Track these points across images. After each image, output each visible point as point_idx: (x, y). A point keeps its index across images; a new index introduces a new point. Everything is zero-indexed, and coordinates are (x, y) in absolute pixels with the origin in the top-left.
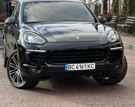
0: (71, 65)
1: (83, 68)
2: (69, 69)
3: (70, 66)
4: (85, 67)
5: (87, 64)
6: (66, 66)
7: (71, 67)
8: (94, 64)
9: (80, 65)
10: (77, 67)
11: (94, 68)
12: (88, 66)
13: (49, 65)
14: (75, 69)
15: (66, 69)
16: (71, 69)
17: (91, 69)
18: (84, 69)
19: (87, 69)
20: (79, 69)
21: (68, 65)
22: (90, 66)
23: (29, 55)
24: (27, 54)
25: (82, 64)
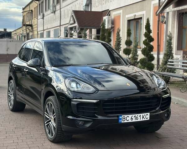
0: (126, 116)
1: (137, 119)
2: (123, 121)
3: (124, 118)
4: (139, 118)
5: (141, 115)
6: (120, 117)
7: (126, 119)
8: (149, 114)
9: (135, 116)
10: (131, 118)
11: (149, 119)
12: (143, 117)
13: (100, 117)
14: (130, 121)
15: (120, 121)
16: (126, 121)
17: (146, 119)
18: (139, 120)
19: (141, 120)
20: (134, 121)
21: (123, 116)
22: (145, 117)
23: (76, 106)
24: (74, 104)
25: (136, 115)
